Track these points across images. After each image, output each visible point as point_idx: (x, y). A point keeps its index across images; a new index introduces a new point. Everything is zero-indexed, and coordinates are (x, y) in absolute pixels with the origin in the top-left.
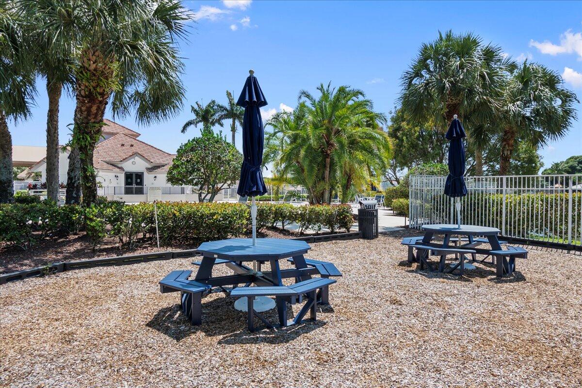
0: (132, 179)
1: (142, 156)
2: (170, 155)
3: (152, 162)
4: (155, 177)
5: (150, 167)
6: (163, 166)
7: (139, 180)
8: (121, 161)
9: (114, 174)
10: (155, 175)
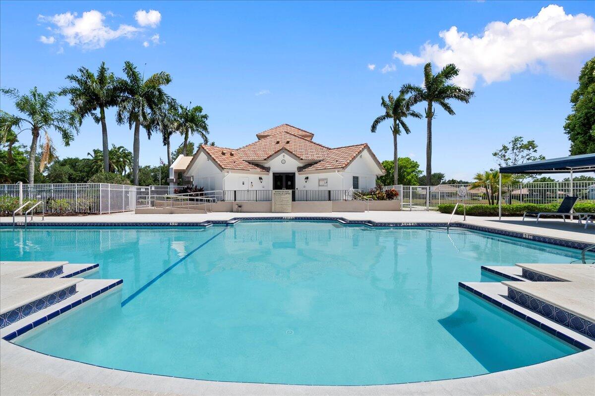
0: (281, 181)
1: (290, 153)
2: (330, 149)
3: (302, 159)
4: (307, 178)
5: (301, 165)
6: (316, 163)
7: (289, 183)
8: (265, 160)
9: (258, 176)
10: (306, 176)
